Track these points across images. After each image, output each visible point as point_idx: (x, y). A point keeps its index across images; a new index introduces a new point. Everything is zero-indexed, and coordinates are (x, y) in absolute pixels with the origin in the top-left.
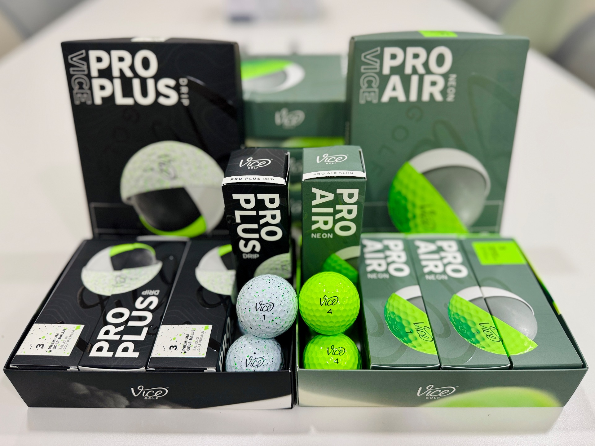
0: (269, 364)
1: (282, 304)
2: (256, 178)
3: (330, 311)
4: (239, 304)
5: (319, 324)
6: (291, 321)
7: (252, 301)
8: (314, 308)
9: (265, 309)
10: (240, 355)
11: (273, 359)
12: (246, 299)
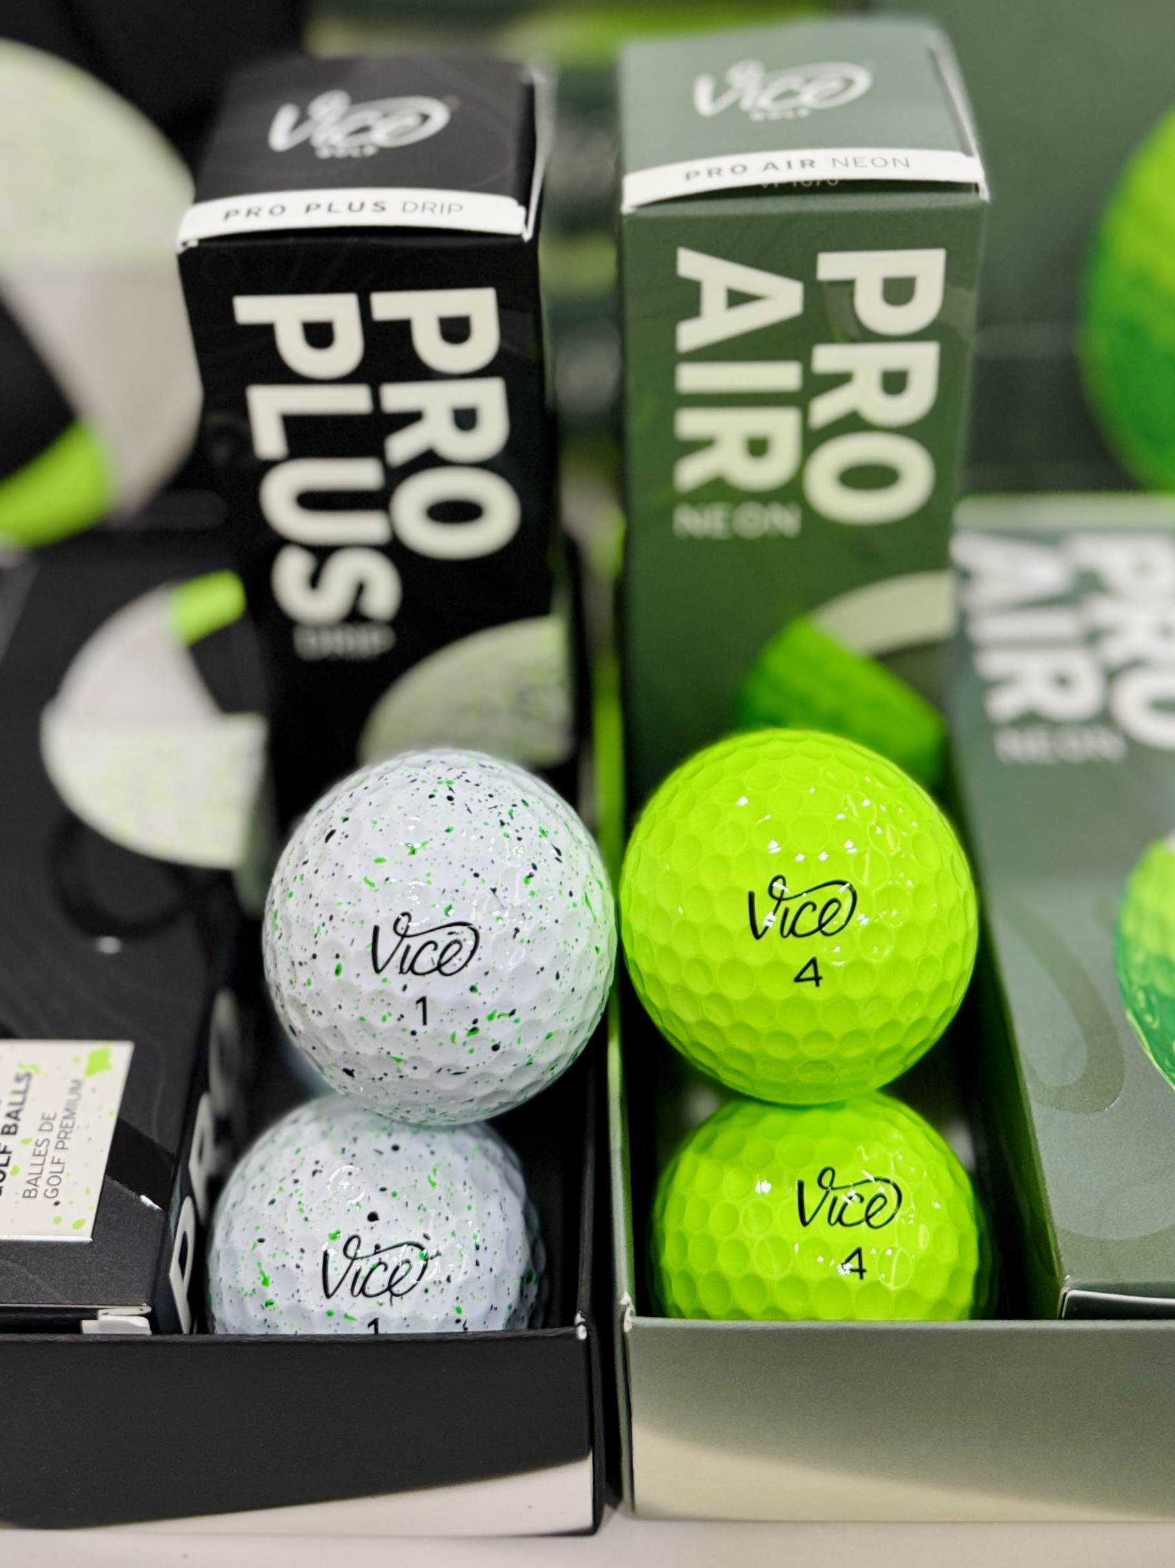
0: (458, 1279)
1: (525, 932)
2: (362, 205)
3: (812, 973)
4: (275, 927)
5: (744, 1045)
6: (581, 1026)
7: (351, 910)
8: (715, 955)
9: (427, 960)
10: (287, 1228)
11: (477, 1248)
12: (314, 901)
